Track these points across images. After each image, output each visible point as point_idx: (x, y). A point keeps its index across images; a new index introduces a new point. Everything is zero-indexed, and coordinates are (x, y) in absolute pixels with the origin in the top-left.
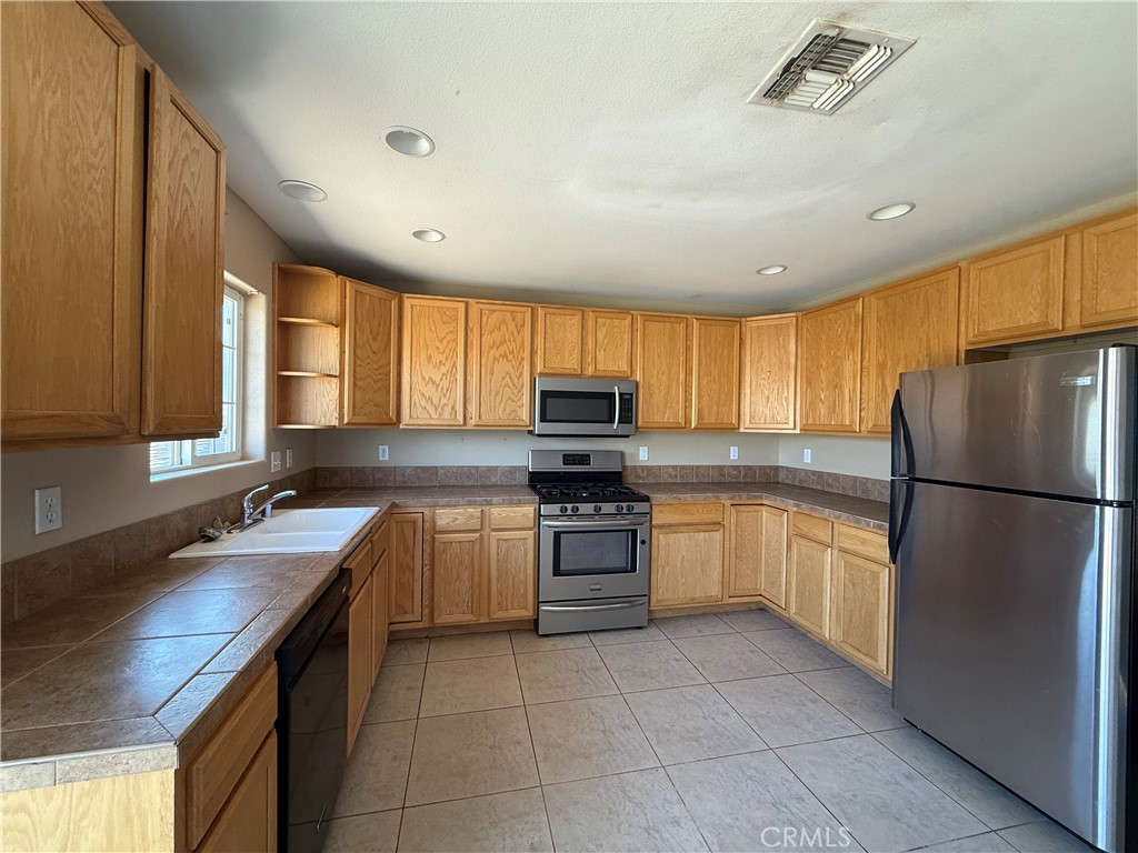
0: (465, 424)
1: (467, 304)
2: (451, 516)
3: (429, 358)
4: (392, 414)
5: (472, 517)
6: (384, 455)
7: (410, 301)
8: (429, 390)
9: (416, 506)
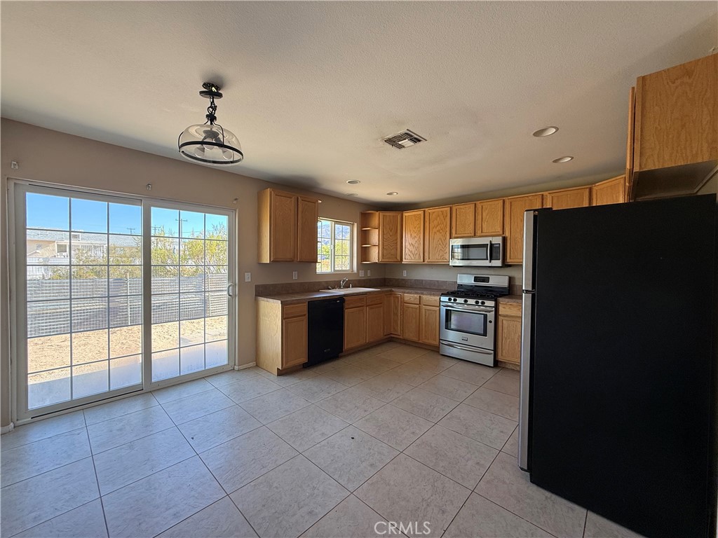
0: (424, 261)
1: (424, 211)
2: (410, 297)
3: (411, 235)
4: (399, 258)
5: (416, 298)
6: (405, 274)
7: (406, 214)
8: (411, 248)
9: (398, 292)
